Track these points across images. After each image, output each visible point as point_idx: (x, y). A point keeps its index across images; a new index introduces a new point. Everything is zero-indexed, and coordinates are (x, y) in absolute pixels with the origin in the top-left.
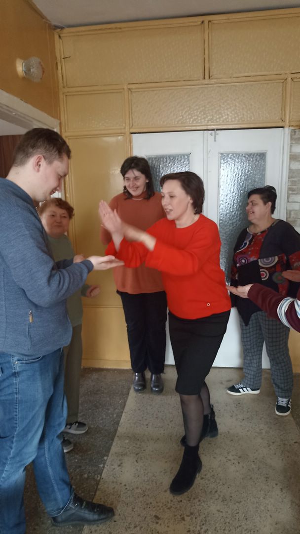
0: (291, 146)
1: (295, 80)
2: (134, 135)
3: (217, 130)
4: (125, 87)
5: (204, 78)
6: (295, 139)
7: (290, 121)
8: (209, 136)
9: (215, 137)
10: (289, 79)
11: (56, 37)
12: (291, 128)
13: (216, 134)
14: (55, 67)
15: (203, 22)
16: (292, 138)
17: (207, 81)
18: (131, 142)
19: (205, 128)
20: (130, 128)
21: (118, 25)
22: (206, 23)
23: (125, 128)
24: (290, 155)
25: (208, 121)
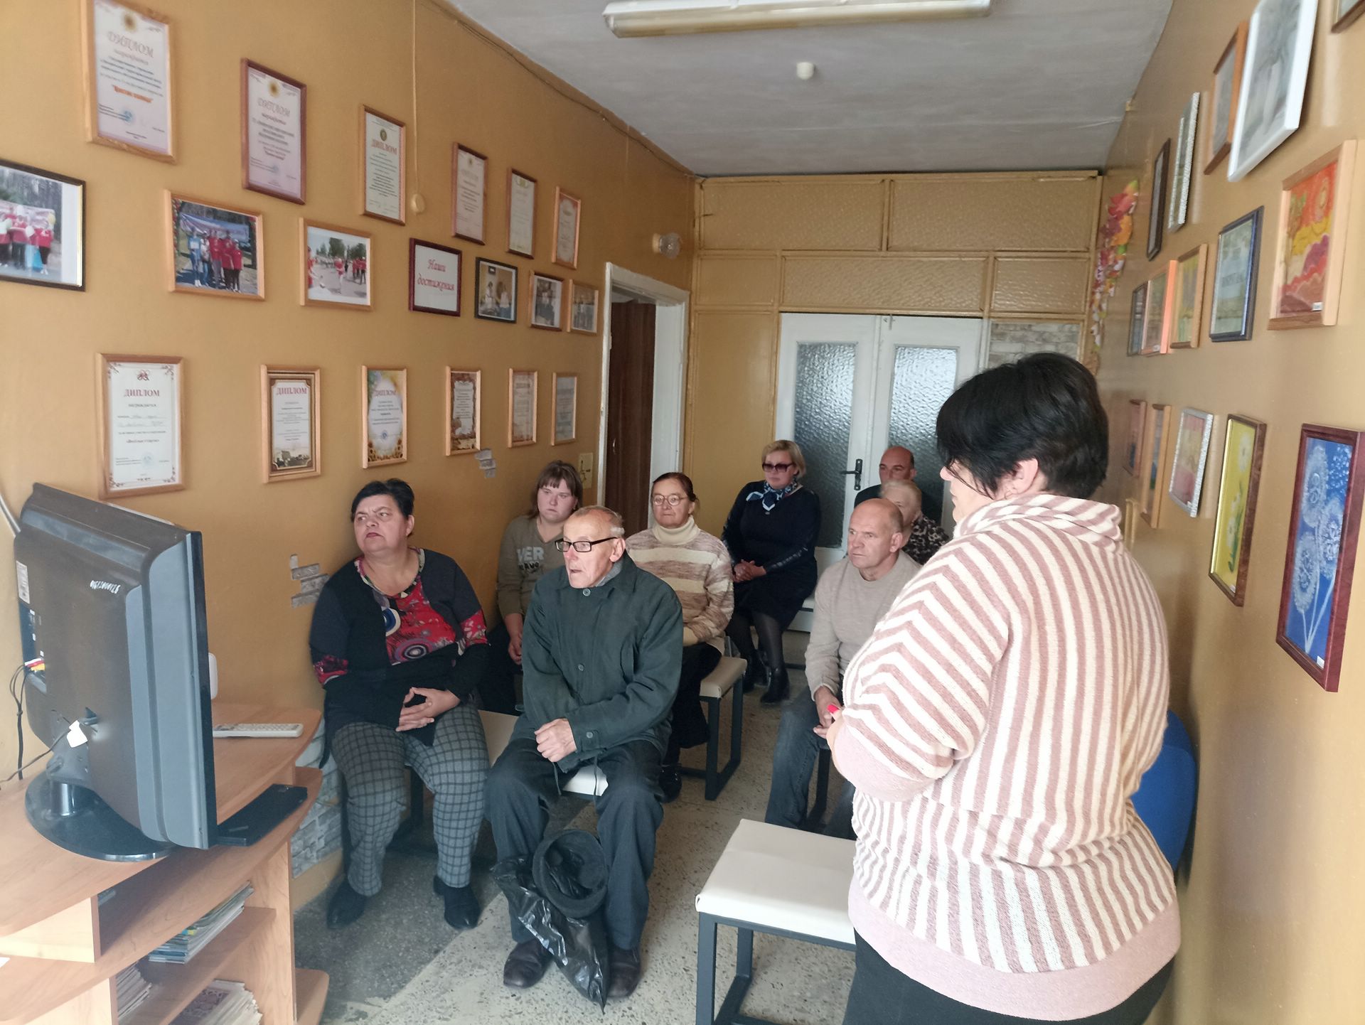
0: (991, 343)
1: (1000, 259)
2: (783, 315)
3: (894, 315)
4: (778, 254)
5: (881, 250)
6: (997, 335)
7: (990, 311)
8: (883, 322)
9: (891, 324)
10: (991, 259)
11: (697, 187)
12: (992, 320)
13: (892, 320)
14: (692, 224)
15: (883, 181)
16: (993, 334)
17: (882, 254)
18: (779, 323)
19: (878, 311)
20: (780, 305)
21: (776, 178)
22: (887, 182)
23: (773, 305)
24: (990, 355)
25: (883, 303)
